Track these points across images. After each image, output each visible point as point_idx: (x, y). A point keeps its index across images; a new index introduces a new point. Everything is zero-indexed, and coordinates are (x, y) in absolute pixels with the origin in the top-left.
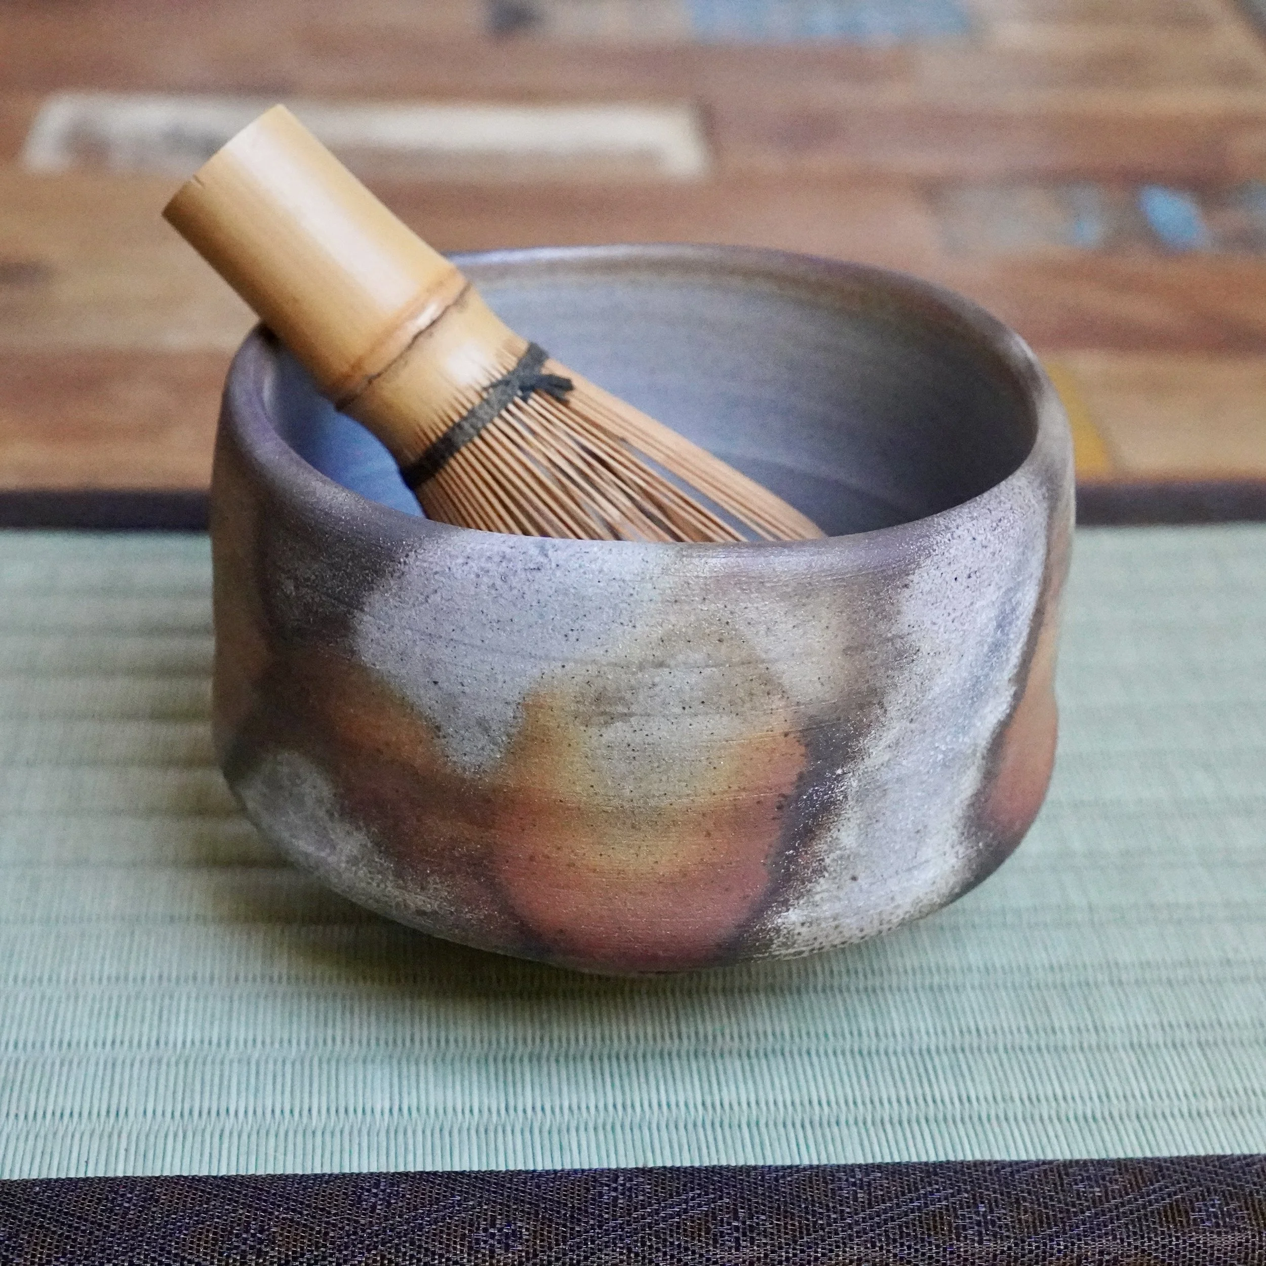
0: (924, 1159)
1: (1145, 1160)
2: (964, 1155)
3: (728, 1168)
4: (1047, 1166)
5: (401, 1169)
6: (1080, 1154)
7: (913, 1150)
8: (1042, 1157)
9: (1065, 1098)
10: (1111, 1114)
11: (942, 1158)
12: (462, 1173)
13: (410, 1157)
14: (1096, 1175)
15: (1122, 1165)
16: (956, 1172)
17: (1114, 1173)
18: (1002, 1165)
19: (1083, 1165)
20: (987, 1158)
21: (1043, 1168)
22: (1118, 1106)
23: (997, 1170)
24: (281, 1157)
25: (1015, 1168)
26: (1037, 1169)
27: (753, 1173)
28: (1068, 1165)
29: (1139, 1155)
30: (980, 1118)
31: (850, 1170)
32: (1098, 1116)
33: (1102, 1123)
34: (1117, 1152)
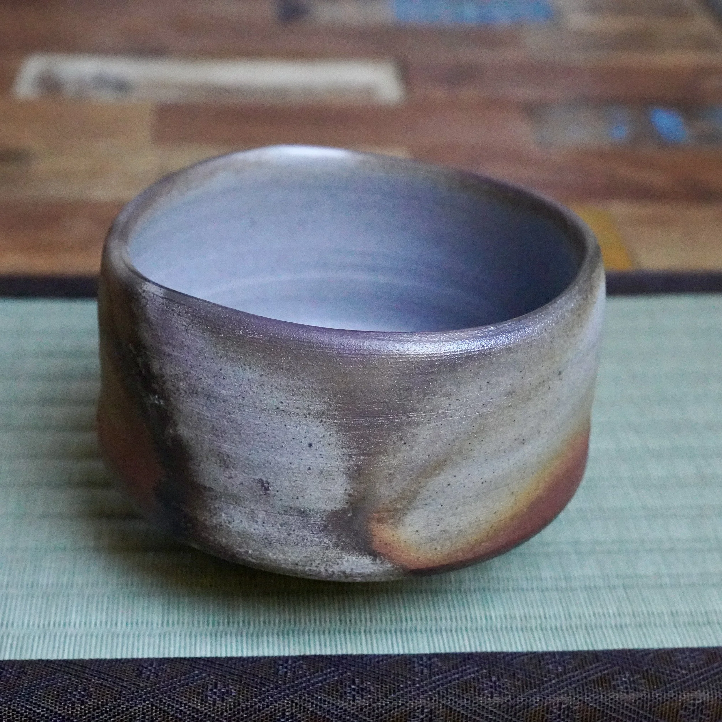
0: (463, 650)
1: (588, 652)
2: (486, 648)
3: (351, 656)
4: (532, 655)
5: (166, 656)
6: (552, 648)
7: (457, 645)
8: (530, 650)
9: (545, 617)
10: (571, 626)
11: (474, 650)
12: (200, 659)
13: (172, 649)
14: (559, 660)
15: (574, 654)
16: (480, 658)
17: (570, 659)
18: (507, 654)
19: (552, 654)
20: (499, 650)
21: (530, 656)
22: (575, 621)
23: (504, 658)
24: (98, 649)
25: (514, 656)
26: (526, 656)
27: (365, 659)
28: (544, 654)
29: (586, 649)
30: (497, 629)
31: (420, 657)
32: (564, 627)
33: (565, 632)
34: (572, 647)
